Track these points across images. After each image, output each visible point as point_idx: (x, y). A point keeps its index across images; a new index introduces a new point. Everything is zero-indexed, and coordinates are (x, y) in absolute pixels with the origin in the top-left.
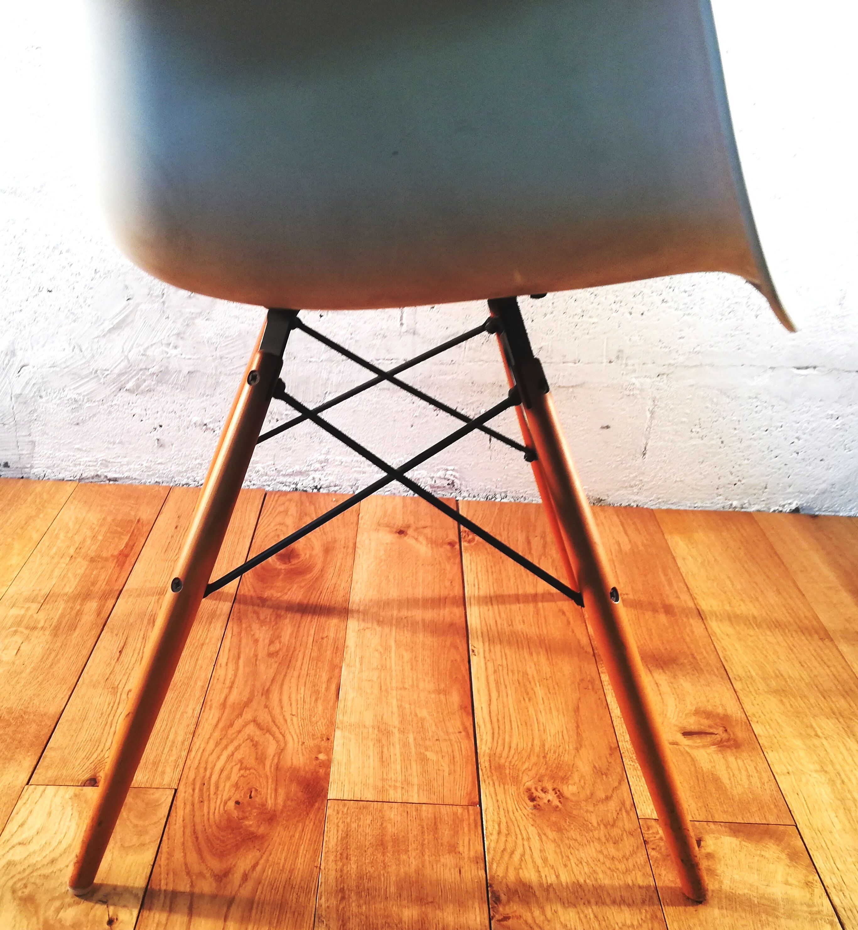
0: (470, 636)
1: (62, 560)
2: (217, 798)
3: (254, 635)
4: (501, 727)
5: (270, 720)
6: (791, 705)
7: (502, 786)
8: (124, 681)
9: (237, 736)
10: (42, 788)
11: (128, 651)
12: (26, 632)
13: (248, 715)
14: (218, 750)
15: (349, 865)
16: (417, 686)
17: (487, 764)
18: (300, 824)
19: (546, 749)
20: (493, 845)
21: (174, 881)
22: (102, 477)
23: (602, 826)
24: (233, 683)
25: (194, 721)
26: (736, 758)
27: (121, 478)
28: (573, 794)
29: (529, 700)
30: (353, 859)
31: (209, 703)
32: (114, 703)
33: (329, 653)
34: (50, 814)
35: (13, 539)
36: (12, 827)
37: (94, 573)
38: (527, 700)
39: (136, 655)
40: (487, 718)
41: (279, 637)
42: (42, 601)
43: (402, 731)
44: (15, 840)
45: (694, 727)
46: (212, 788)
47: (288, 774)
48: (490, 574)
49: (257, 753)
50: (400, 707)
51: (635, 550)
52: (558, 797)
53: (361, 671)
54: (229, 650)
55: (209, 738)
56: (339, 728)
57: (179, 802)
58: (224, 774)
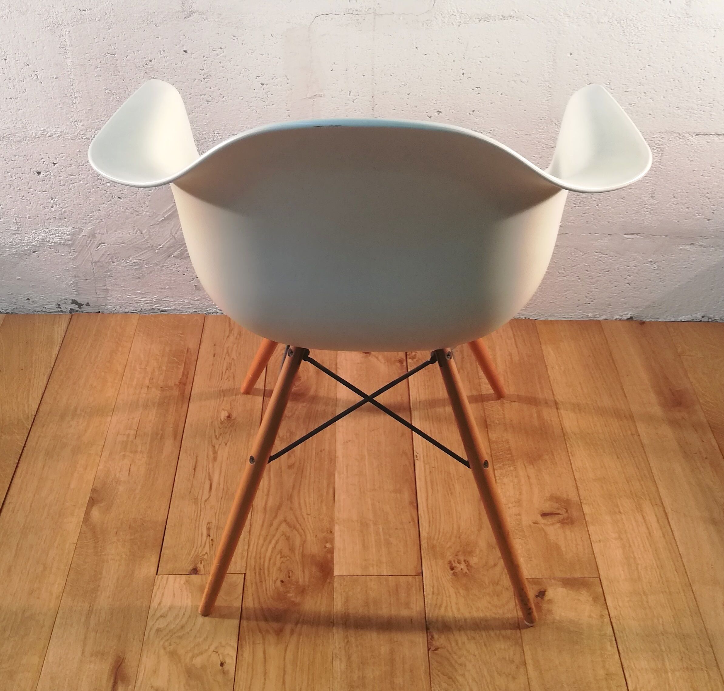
0: (414, 444)
1: (142, 391)
2: (270, 579)
5: (295, 519)
8: (201, 493)
10: (166, 577)
11: (199, 468)
12: (131, 455)
13: (280, 517)
18: (320, 595)
19: (461, 532)
20: (429, 601)
22: (157, 309)
23: (491, 585)
26: (571, 532)
28: (476, 564)
32: (198, 511)
33: (326, 463)
35: (105, 372)
36: (154, 605)
37: (166, 401)
38: (450, 495)
39: (205, 472)
40: (426, 510)
42: (138, 429)
43: (375, 524)
45: (549, 510)
46: (266, 572)
47: (309, 559)
49: (289, 545)
52: (467, 566)
53: (347, 477)
55: (259, 535)
56: (337, 523)
57: (248, 583)
58: (272, 562)
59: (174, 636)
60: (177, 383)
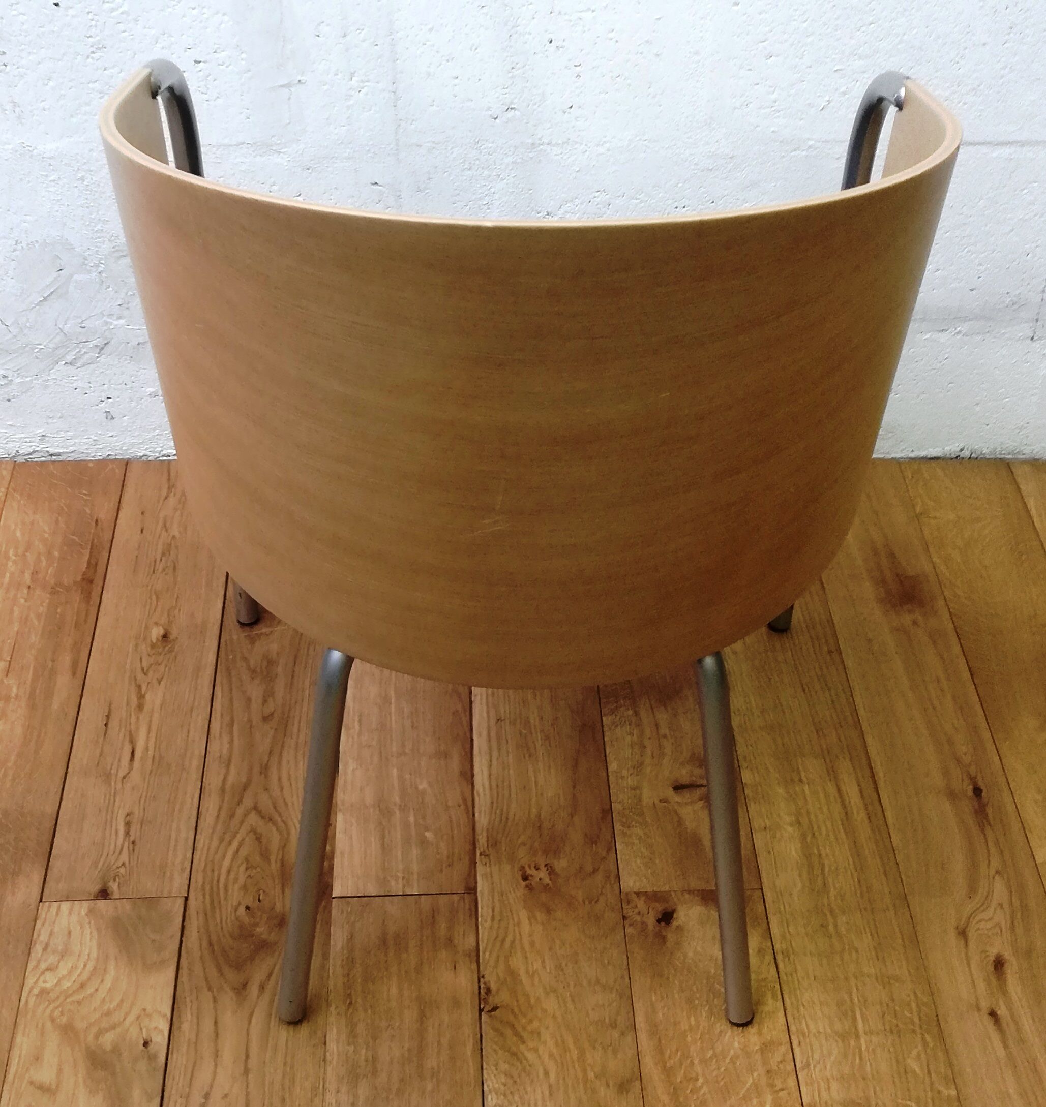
1: (20, 595)
2: (227, 905)
3: (245, 692)
4: (500, 793)
5: (271, 805)
7: (498, 866)
9: (240, 828)
10: (56, 904)
11: (114, 723)
13: (248, 802)
14: (222, 846)
15: (355, 969)
16: (418, 750)
17: (484, 841)
19: (542, 817)
20: (486, 934)
21: (197, 997)
23: (586, 903)
24: (229, 760)
25: (194, 813)
27: (65, 453)
28: (564, 870)
29: (529, 757)
30: (359, 962)
31: (207, 788)
32: (110, 795)
34: (69, 933)
36: (37, 951)
37: (59, 611)
39: (123, 730)
40: (487, 784)
41: (272, 693)
42: (9, 658)
43: (403, 809)
44: (43, 966)
45: (685, 779)
46: (222, 892)
49: (261, 848)
50: (401, 778)
52: (549, 874)
55: (213, 833)
57: (191, 913)
58: (232, 876)
59: (68, 1000)
60: (79, 578)
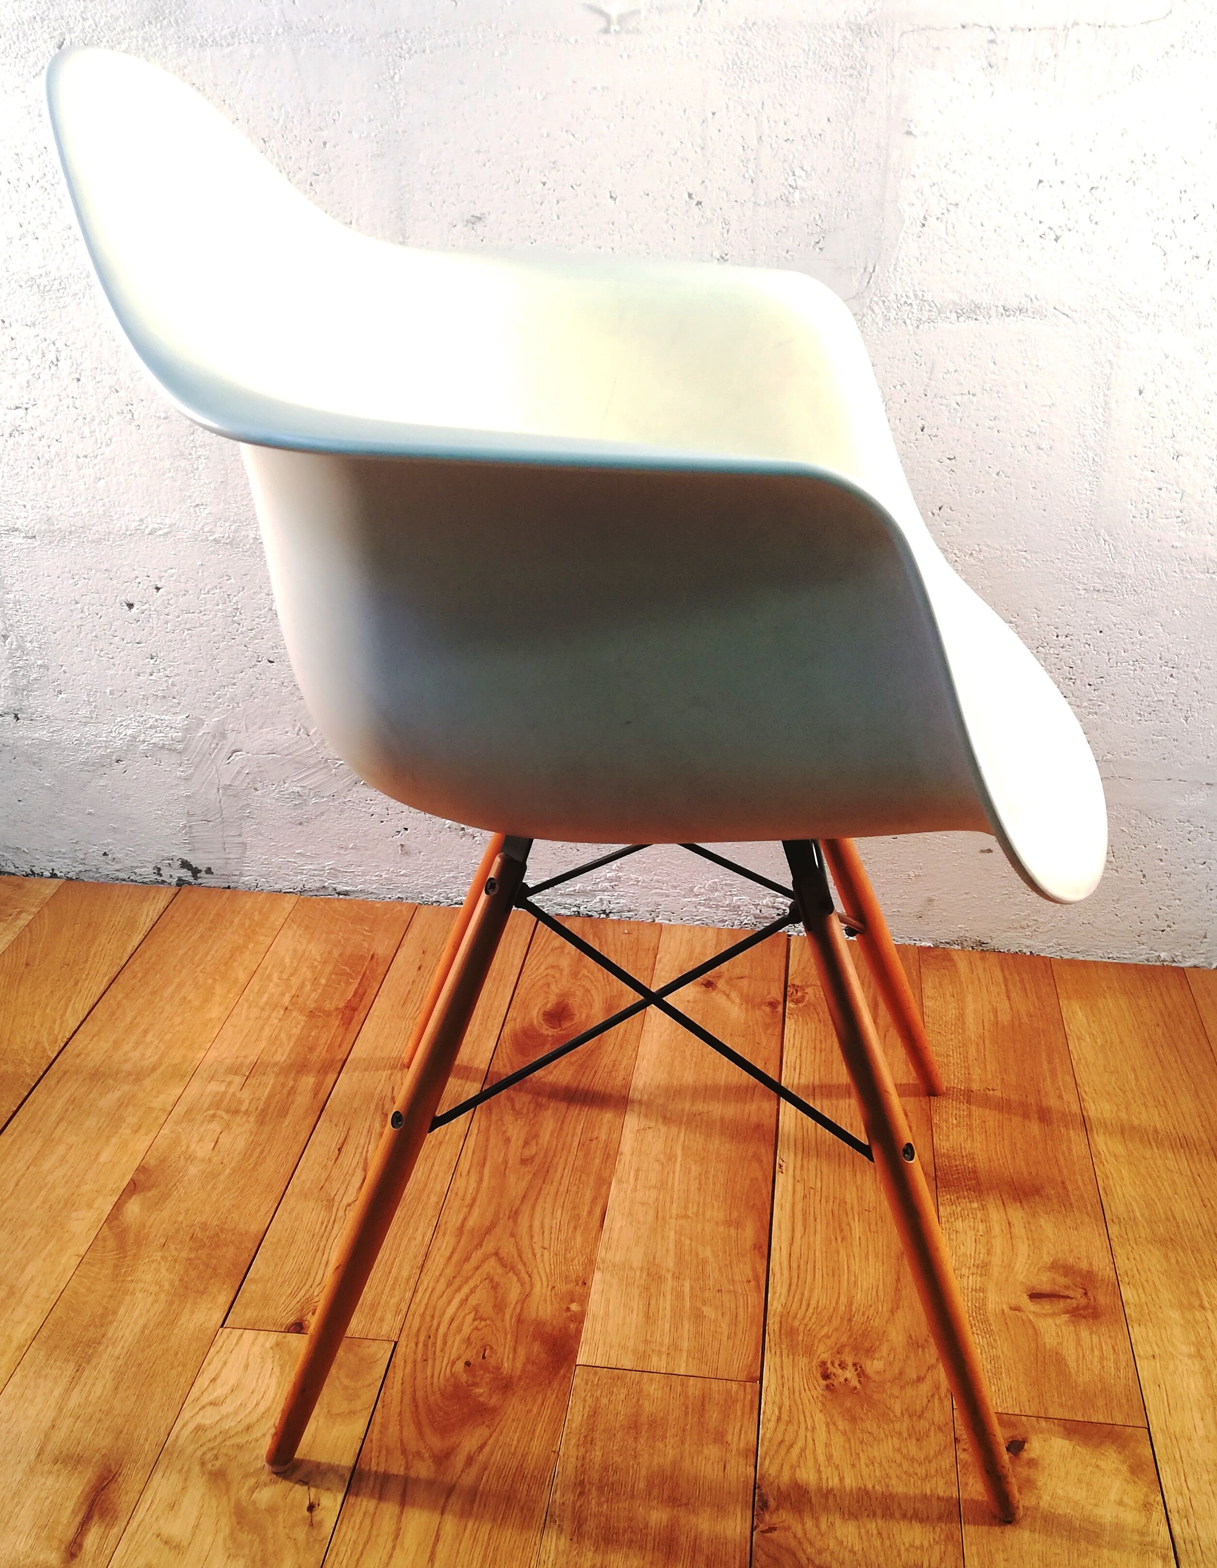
0: (779, 1144)
1: (274, 1014)
2: (443, 1357)
3: (505, 1132)
4: (801, 1276)
5: (516, 1254)
6: (1177, 1262)
7: (791, 1357)
8: (342, 1191)
9: (473, 1274)
10: (238, 1332)
11: (349, 1149)
12: (226, 1117)
13: (489, 1246)
14: (450, 1291)
15: (593, 1453)
16: (704, 1214)
17: (777, 1327)
18: (540, 1395)
19: (854, 1309)
20: (768, 1435)
21: (387, 1460)
22: (330, 889)
23: (906, 1416)
24: (474, 1200)
25: (423, 1250)
26: (1091, 1334)
27: (354, 892)
28: (878, 1373)
29: (843, 1239)
30: (599, 1444)
31: (442, 1228)
32: (329, 1221)
33: (597, 1161)
34: (246, 1367)
35: (215, 980)
36: (203, 1381)
37: (313, 1034)
38: (839, 1239)
39: (358, 1156)
40: (785, 1263)
41: (536, 1136)
42: (247, 1074)
43: (677, 1277)
44: (205, 1399)
45: (1046, 1288)
46: (439, 1343)
47: (531, 1329)
48: (818, 1052)
49: (496, 1298)
50: (678, 1243)
51: (1017, 1023)
52: (859, 1375)
53: (635, 1189)
54: (474, 1153)
55: (440, 1275)
56: (599, 1269)
57: (399, 1359)
58: (455, 1324)
59: (227, 1443)
60: (342, 1005)
